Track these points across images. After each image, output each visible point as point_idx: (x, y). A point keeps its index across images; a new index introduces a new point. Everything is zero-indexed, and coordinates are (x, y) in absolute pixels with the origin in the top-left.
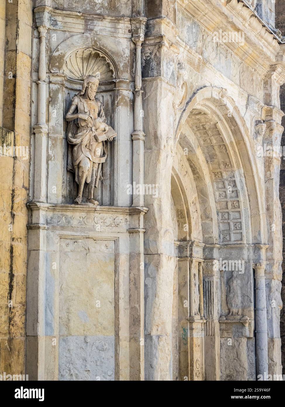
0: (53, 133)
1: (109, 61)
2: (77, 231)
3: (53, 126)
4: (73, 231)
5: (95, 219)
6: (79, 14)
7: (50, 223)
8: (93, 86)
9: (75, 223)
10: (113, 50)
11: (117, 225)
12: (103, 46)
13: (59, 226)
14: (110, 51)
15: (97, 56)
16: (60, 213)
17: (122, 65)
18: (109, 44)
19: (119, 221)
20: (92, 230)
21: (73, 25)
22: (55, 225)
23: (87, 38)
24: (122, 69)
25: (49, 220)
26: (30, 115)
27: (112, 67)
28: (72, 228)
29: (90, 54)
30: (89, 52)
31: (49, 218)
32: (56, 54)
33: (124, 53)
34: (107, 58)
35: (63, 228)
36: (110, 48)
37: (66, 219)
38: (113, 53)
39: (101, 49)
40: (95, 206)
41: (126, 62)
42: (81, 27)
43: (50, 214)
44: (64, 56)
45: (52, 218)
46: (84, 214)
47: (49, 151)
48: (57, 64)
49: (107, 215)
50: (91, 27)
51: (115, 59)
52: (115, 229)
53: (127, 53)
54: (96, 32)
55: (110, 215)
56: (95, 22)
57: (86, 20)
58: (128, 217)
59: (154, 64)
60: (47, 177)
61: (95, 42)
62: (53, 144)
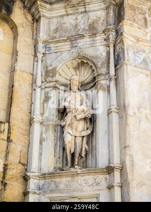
0: (46, 121)
1: (91, 64)
2: (63, 193)
3: (46, 117)
4: (61, 193)
5: (79, 181)
6: (65, 39)
7: (42, 189)
8: (73, 81)
9: (62, 186)
10: (93, 55)
11: (98, 184)
12: (85, 54)
13: (48, 191)
14: (90, 57)
15: (83, 63)
16: (50, 180)
17: (99, 64)
18: (90, 52)
19: (99, 180)
20: (76, 191)
21: (62, 47)
22: (46, 190)
23: (73, 52)
24: (100, 66)
25: (41, 187)
26: (30, 113)
27: (94, 68)
28: (60, 191)
29: (78, 63)
30: (77, 62)
31: (41, 185)
32: (50, 68)
33: (102, 55)
34: (89, 62)
35: (52, 191)
36: (90, 55)
37: (55, 184)
38: (92, 57)
39: (83, 57)
40: (76, 170)
41: (104, 60)
42: (68, 46)
43: (42, 182)
44: (56, 68)
45: (43, 185)
46: (69, 179)
47: (43, 135)
48: (51, 75)
49: (89, 176)
50: (76, 45)
51: (95, 61)
52: (96, 188)
53: (104, 54)
54: (79, 47)
55: (92, 176)
56: (78, 41)
57: (71, 41)
58: (107, 176)
59: (121, 55)
60: (41, 154)
61: (79, 53)
62: (46, 129)
